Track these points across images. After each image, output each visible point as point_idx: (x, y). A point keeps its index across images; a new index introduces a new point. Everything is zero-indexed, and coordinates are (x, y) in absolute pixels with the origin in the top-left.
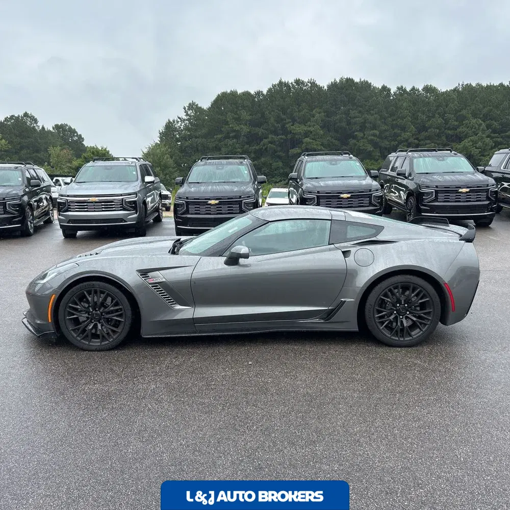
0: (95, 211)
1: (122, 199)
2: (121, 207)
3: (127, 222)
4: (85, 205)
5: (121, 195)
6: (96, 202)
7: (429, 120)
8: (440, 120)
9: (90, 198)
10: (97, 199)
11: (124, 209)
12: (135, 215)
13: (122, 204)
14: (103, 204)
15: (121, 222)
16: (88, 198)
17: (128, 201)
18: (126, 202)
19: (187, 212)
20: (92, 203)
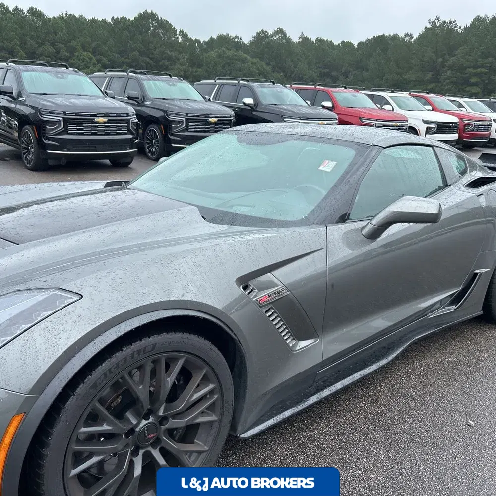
7: (39, 47)
8: (51, 49)
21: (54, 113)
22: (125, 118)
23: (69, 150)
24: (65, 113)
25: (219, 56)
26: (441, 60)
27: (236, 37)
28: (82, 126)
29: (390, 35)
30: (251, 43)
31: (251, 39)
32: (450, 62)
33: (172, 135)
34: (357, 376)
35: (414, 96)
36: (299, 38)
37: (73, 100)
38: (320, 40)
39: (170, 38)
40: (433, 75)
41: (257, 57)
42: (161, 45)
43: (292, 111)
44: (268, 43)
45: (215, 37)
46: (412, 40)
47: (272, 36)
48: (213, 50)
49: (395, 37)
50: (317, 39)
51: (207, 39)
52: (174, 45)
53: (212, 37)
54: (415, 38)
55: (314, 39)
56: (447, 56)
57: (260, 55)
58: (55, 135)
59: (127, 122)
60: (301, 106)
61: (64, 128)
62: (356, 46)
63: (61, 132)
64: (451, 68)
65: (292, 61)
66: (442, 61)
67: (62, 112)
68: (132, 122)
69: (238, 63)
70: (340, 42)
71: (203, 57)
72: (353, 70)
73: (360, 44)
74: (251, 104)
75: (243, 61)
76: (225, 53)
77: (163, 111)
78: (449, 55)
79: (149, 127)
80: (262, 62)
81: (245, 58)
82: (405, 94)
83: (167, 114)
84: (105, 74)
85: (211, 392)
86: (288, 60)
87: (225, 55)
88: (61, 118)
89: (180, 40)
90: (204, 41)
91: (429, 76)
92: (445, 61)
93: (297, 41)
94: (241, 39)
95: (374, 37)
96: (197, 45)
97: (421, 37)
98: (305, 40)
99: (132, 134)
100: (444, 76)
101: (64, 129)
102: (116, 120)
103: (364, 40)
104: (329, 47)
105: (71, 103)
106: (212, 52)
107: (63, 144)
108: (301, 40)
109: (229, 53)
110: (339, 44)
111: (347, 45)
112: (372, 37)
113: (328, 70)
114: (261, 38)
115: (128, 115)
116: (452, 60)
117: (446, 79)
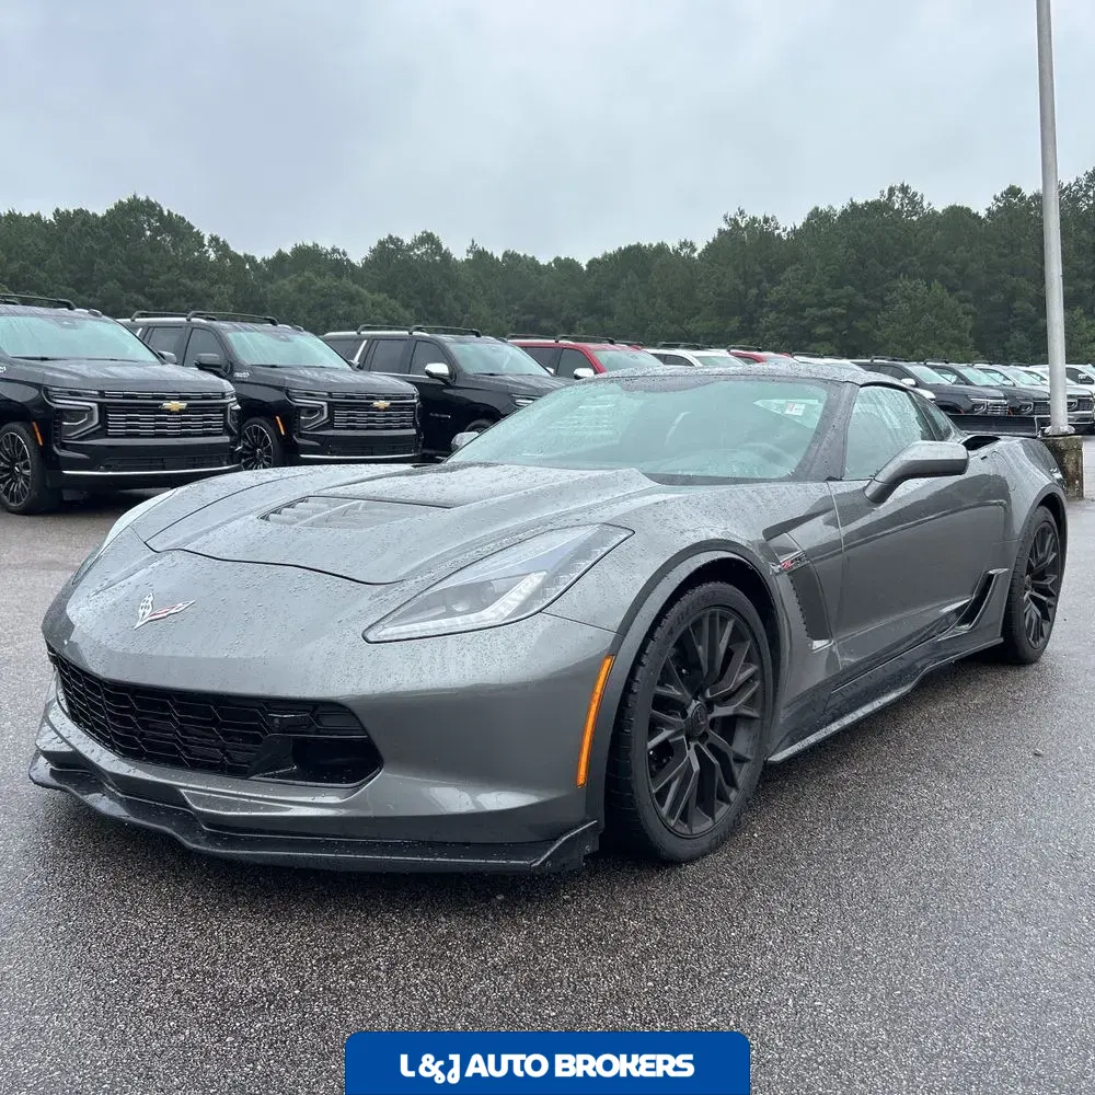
21: (79, 395)
22: (220, 401)
23: (108, 468)
24: (102, 394)
25: (301, 289)
26: (754, 291)
27: (335, 250)
28: (137, 419)
29: (651, 245)
30: (368, 263)
31: (367, 253)
32: (773, 297)
33: (301, 436)
34: (877, 704)
35: (738, 356)
36: (468, 252)
37: (113, 369)
38: (510, 257)
39: (189, 252)
40: (742, 322)
41: (380, 290)
42: (169, 268)
43: (529, 386)
44: (405, 261)
45: (287, 250)
46: (696, 255)
47: (411, 248)
48: (285, 278)
49: (661, 249)
50: (506, 255)
51: (270, 254)
52: (199, 268)
53: (280, 252)
54: (699, 251)
55: (498, 255)
56: (765, 285)
57: (389, 287)
58: (82, 439)
59: (223, 409)
60: (541, 376)
61: (100, 423)
62: (585, 268)
63: (94, 433)
64: (774, 306)
65: (456, 298)
66: (758, 295)
67: (96, 393)
68: (232, 410)
69: (343, 303)
70: (551, 260)
71: (265, 293)
72: (584, 316)
73: (593, 263)
74: (443, 375)
75: (352, 299)
76: (315, 284)
77: (279, 388)
78: (769, 282)
79: (247, 422)
80: (393, 302)
81: (358, 292)
82: (723, 353)
83: (288, 396)
84: (133, 321)
85: (752, 677)
86: (449, 296)
87: (313, 287)
88: (95, 404)
89: (212, 256)
90: (263, 259)
91: (734, 323)
92: (762, 294)
93: (464, 257)
94: (344, 254)
95: (620, 249)
96: (248, 267)
97: (710, 248)
98: (481, 257)
99: (230, 433)
100: (764, 322)
101: (99, 427)
102: (202, 405)
103: (599, 256)
104: (531, 270)
105: (109, 373)
106: (285, 282)
107: (98, 457)
108: (471, 256)
109: (320, 283)
110: (550, 264)
111: (566, 266)
112: (616, 249)
113: (532, 317)
114: (387, 252)
115: (223, 396)
116: (776, 293)
117: (768, 329)
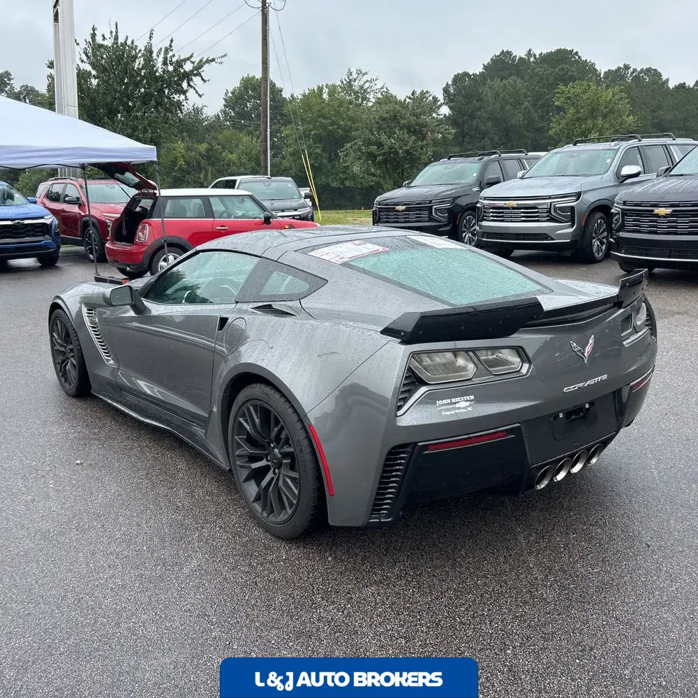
0: (512, 221)
1: (551, 203)
2: (548, 216)
3: (554, 240)
4: (500, 213)
5: (550, 198)
6: (514, 208)
9: (507, 202)
10: (514, 203)
11: (552, 220)
12: (571, 230)
13: (550, 212)
14: (523, 210)
15: (546, 239)
16: (504, 202)
17: (558, 207)
18: (555, 209)
19: (622, 228)
20: (508, 208)
28: (639, 220)
